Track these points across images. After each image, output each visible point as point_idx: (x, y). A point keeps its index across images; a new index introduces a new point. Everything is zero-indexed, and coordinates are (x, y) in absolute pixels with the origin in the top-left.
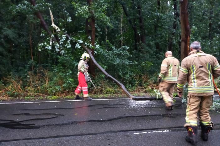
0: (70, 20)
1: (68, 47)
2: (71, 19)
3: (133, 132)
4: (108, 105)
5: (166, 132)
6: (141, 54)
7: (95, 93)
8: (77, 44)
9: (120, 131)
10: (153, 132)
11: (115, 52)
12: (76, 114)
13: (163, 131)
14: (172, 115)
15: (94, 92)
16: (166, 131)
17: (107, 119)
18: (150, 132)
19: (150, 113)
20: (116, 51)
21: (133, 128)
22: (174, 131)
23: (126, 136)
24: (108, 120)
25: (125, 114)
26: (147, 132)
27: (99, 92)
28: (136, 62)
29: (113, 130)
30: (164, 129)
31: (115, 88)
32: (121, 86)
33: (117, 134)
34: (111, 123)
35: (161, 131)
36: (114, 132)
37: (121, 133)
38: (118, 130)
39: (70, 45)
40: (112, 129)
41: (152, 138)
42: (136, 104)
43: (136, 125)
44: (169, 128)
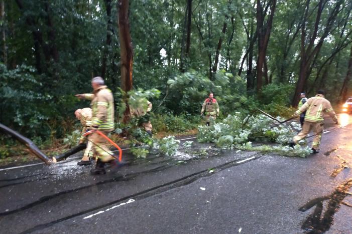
3: (81, 216)
5: (130, 203)
9: (58, 221)
10: (113, 208)
11: (6, 76)
13: (127, 203)
14: (129, 177)
16: (130, 201)
17: (19, 207)
18: (108, 210)
19: (95, 180)
20: (7, 74)
21: (79, 210)
22: (141, 198)
23: (73, 225)
24: (23, 209)
25: (52, 191)
26: (105, 210)
28: (49, 96)
29: (43, 223)
30: (126, 199)
31: (7, 146)
32: (28, 143)
33: (54, 228)
34: (32, 212)
35: (124, 204)
36: (46, 225)
37: (61, 225)
38: (53, 220)
40: (39, 222)
41: (115, 217)
43: (81, 204)
44: (133, 197)
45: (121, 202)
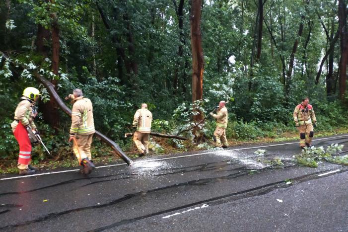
0: (13, 26)
1: (6, 75)
2: (13, 24)
3: (160, 215)
4: (98, 178)
5: (205, 208)
6: (134, 91)
7: (61, 159)
8: (25, 70)
9: (140, 218)
10: (188, 210)
11: (96, 87)
12: (46, 200)
13: (202, 207)
14: (201, 182)
15: (58, 157)
16: (204, 206)
17: (108, 202)
18: (184, 212)
19: (170, 182)
20: (98, 86)
21: (158, 210)
22: (215, 204)
23: (153, 223)
24: (111, 204)
25: (134, 190)
26: (180, 212)
27: (69, 157)
28: (130, 104)
29: (127, 218)
30: (200, 203)
31: (96, 147)
32: (113, 146)
33: (138, 224)
34: (119, 207)
35: (199, 208)
36: (131, 221)
37: (143, 222)
38: (136, 216)
39: (11, 71)
40: (125, 217)
41: (191, 220)
42: (145, 171)
43: (159, 204)
44: (206, 201)
45: (196, 206)
